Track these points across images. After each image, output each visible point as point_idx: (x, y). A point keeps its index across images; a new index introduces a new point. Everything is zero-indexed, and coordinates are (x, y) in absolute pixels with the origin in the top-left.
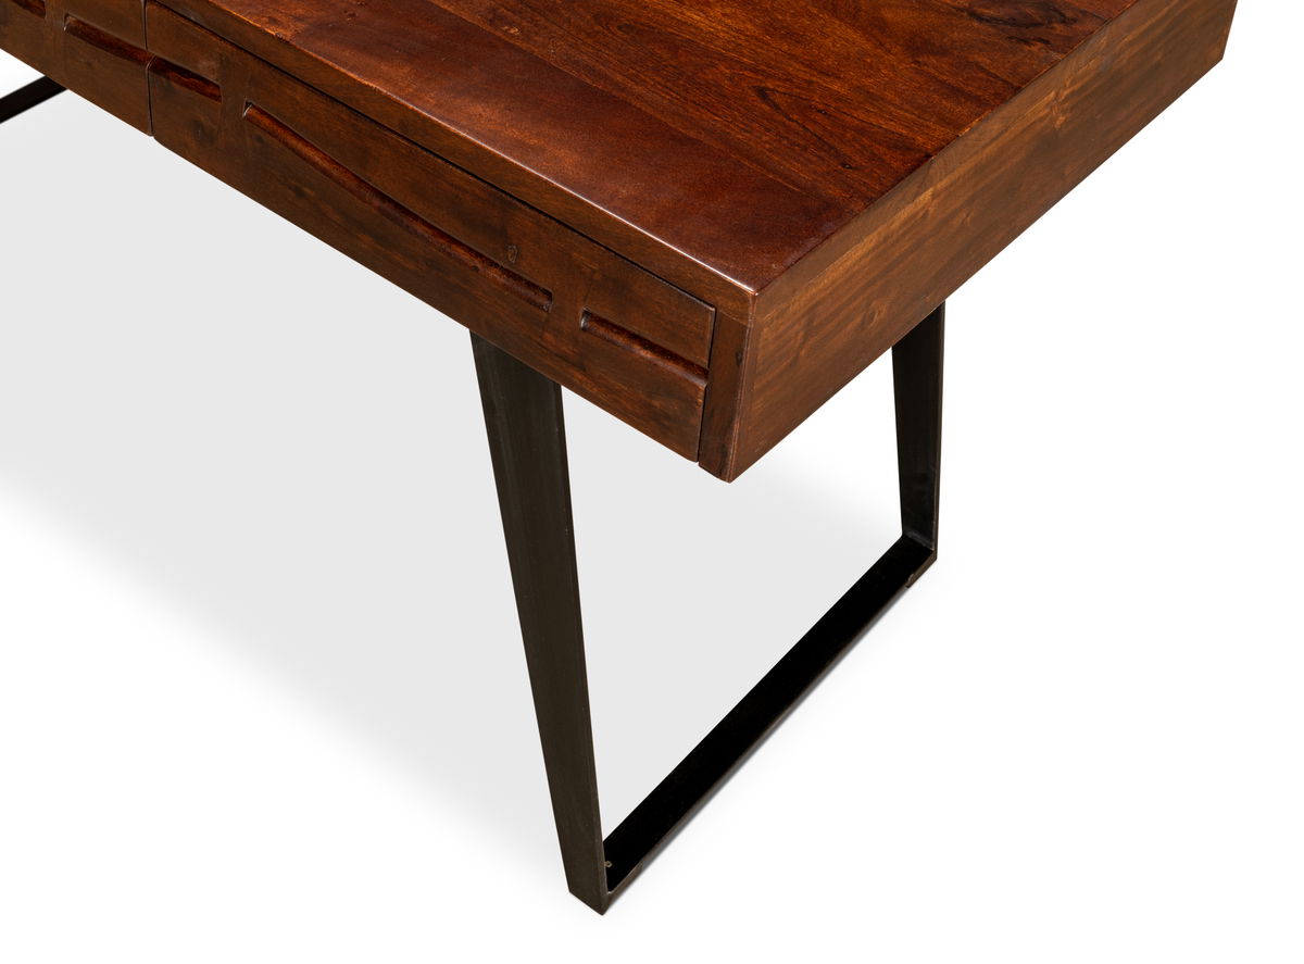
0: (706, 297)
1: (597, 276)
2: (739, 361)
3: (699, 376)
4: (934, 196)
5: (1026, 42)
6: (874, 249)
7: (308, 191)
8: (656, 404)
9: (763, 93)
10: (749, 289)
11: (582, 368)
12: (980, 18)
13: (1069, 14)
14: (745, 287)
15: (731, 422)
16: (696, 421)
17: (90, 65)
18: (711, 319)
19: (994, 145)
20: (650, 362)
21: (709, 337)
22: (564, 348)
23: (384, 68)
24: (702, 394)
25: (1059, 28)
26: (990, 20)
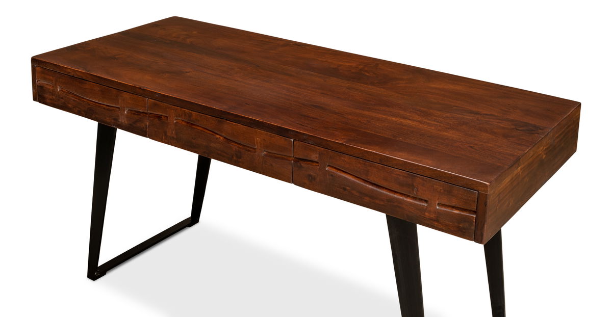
0: (475, 188)
1: (442, 191)
2: (486, 205)
3: (473, 214)
4: (521, 169)
5: (533, 134)
6: (510, 181)
7: (347, 188)
8: (461, 226)
9: (471, 147)
10: (488, 184)
11: (437, 221)
12: (519, 130)
13: (541, 128)
14: (486, 183)
15: (484, 225)
16: (473, 228)
17: (272, 165)
18: (477, 195)
19: (531, 159)
20: (458, 214)
21: (476, 200)
22: (432, 216)
23: (372, 147)
24: (475, 219)
25: (540, 131)
26: (522, 130)
